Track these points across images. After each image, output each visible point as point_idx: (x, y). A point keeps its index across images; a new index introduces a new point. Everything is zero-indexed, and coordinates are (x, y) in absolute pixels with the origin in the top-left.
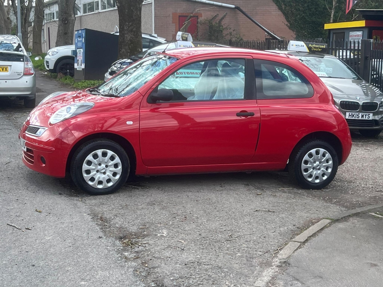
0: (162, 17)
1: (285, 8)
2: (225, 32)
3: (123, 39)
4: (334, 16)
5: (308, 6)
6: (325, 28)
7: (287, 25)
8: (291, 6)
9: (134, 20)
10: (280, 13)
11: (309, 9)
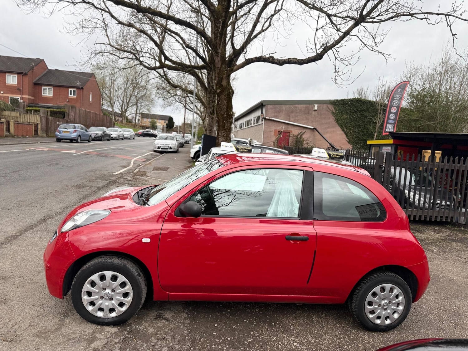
0: (268, 131)
1: (346, 130)
2: (305, 142)
3: (218, 141)
4: (376, 136)
5: (361, 130)
6: (367, 143)
7: (347, 140)
8: (350, 129)
9: (225, 129)
10: (343, 133)
11: (362, 132)
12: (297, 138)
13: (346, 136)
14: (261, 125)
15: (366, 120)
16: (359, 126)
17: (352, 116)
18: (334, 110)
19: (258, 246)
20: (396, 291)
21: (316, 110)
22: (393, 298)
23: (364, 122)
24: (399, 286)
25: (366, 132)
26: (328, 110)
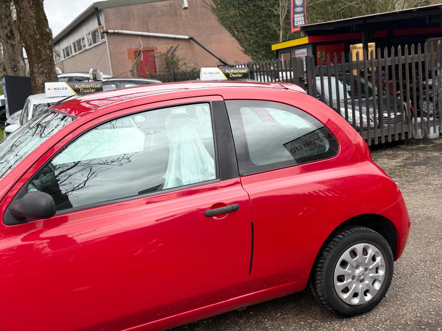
0: (117, 54)
1: (238, 34)
2: (181, 63)
3: (35, 83)
4: (282, 36)
5: (259, 30)
6: (272, 49)
7: (242, 50)
9: (43, 61)
10: (234, 39)
11: (261, 33)
12: (167, 58)
13: (240, 42)
14: (103, 45)
15: (264, 13)
16: (255, 24)
17: (242, 10)
18: (213, 3)
19: (154, 241)
20: (372, 250)
21: (186, 8)
22: (369, 261)
23: (261, 17)
24: (375, 243)
25: (267, 32)
26: (205, 5)
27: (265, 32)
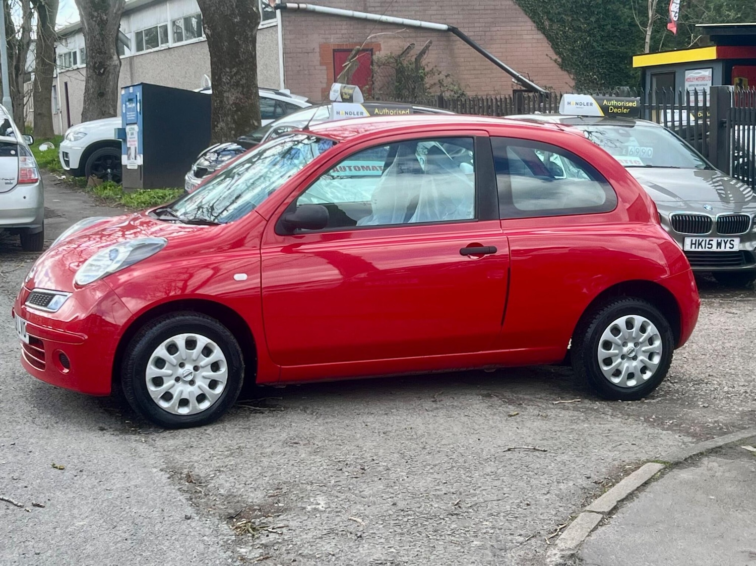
0: (299, 53)
1: (551, 26)
2: (428, 81)
3: (221, 102)
4: (651, 39)
5: (597, 21)
6: (634, 66)
7: (556, 61)
8: (562, 21)
10: (541, 36)
11: (600, 27)
13: (553, 44)
14: (271, 30)
16: (589, 8)
25: (613, 26)
27: (609, 27)
